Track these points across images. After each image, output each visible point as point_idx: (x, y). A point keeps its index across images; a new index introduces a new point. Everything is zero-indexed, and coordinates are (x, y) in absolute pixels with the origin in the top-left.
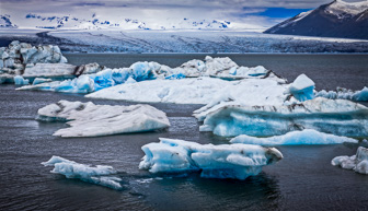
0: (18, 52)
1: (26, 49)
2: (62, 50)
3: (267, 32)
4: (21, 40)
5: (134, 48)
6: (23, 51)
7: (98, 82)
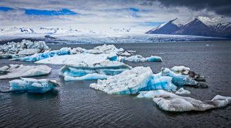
0: (25, 44)
1: (29, 43)
2: (46, 43)
3: (147, 33)
4: (27, 39)
5: (88, 42)
6: (27, 44)
7: (43, 56)
